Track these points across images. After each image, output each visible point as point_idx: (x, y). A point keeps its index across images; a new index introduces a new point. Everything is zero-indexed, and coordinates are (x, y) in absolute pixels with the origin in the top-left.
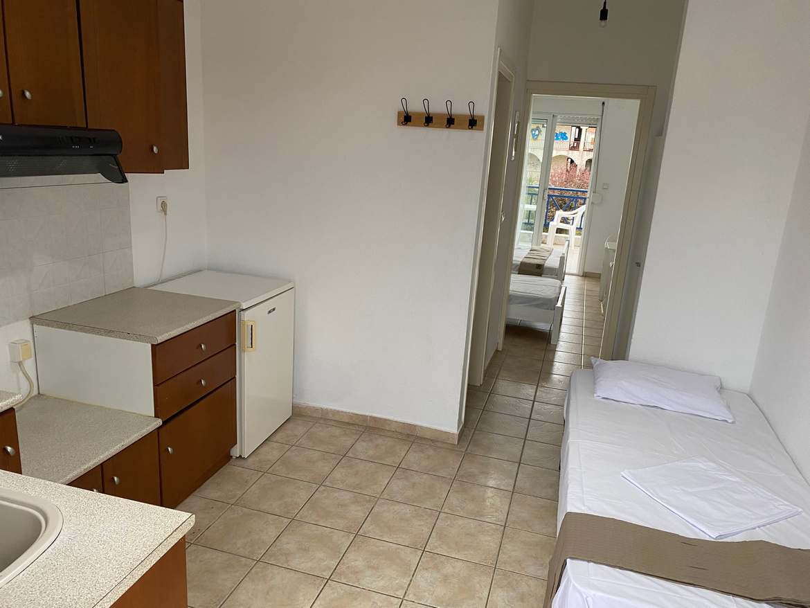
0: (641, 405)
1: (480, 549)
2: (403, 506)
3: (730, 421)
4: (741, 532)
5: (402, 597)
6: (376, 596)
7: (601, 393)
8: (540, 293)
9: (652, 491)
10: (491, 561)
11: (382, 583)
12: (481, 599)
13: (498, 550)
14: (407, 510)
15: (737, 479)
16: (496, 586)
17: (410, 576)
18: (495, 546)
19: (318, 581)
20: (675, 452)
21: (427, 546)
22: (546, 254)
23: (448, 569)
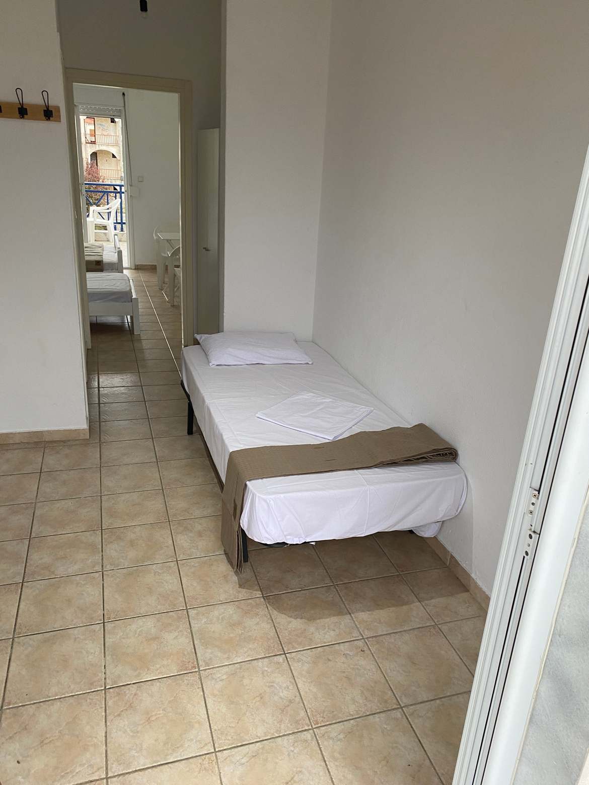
0: (247, 365)
1: (150, 513)
2: (63, 502)
3: (310, 363)
4: (345, 431)
5: (101, 570)
6: (78, 578)
7: (214, 362)
8: (114, 288)
9: (281, 422)
10: (163, 518)
11: (76, 567)
12: (167, 547)
13: (165, 509)
14: (69, 504)
15: (330, 400)
16: (175, 534)
17: (99, 552)
18: (162, 506)
19: (13, 587)
20: (284, 392)
21: (103, 526)
22: (99, 250)
23: (131, 536)
